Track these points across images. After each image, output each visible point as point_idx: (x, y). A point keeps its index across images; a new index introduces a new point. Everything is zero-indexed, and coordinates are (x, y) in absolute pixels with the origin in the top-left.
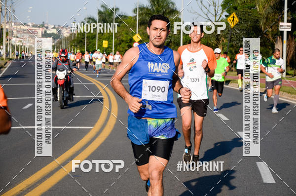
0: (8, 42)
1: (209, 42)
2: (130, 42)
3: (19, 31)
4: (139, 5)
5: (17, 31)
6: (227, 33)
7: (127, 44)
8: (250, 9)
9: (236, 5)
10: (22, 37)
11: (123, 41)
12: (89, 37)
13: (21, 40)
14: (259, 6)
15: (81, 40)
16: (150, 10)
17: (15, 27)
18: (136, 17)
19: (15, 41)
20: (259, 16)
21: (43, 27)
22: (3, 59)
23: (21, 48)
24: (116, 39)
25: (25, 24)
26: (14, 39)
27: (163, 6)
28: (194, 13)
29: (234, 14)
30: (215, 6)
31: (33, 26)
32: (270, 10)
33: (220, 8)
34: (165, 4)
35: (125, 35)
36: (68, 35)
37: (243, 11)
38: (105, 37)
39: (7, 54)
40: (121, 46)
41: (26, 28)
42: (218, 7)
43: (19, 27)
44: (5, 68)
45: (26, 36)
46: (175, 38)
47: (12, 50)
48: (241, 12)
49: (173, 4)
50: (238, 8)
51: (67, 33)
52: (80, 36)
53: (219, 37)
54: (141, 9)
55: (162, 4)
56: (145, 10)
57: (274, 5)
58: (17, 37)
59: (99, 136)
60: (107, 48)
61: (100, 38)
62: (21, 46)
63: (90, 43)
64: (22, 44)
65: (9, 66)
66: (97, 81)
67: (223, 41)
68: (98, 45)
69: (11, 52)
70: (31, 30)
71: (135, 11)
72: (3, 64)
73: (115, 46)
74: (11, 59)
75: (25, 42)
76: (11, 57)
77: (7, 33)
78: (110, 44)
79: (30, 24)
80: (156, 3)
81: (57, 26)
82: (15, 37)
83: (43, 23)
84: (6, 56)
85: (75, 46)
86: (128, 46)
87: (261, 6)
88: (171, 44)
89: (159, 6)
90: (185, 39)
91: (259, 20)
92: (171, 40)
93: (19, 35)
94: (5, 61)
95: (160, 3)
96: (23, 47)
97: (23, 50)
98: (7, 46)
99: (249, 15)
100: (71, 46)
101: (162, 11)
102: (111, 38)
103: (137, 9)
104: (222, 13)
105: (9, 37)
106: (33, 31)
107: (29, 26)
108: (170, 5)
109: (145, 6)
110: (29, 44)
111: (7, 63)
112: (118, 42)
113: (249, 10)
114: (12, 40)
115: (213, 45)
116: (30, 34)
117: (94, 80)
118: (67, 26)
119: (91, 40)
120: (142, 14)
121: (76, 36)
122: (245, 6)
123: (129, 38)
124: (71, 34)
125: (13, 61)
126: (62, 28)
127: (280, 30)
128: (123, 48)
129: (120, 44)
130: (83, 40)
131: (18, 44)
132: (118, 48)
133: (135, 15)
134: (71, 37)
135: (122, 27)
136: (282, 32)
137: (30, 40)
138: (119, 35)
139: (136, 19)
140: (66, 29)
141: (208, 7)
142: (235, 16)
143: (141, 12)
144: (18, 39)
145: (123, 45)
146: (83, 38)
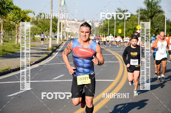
0: (64, 30)
2: (135, 30)
3: (70, 24)
4: (140, 8)
5: (69, 24)
7: (133, 31)
10: (71, 27)
11: (130, 29)
12: (111, 27)
13: (71, 29)
15: (106, 28)
16: (146, 11)
17: (68, 21)
18: (138, 15)
19: (68, 30)
21: (83, 21)
22: (61, 40)
23: (71, 34)
24: (126, 28)
25: (73, 20)
26: (67, 29)
27: (154, 8)
31: (78, 21)
34: (155, 7)
35: (132, 26)
36: (98, 26)
38: (120, 27)
39: (63, 37)
40: (129, 32)
41: (73, 22)
43: (70, 22)
44: (62, 45)
45: (74, 27)
46: (162, 27)
47: (66, 35)
49: (160, 7)
51: (98, 25)
52: (105, 26)
54: (141, 10)
55: (153, 8)
56: (144, 11)
58: (69, 27)
59: (118, 85)
60: (121, 34)
61: (117, 28)
62: (71, 33)
63: (111, 30)
64: (71, 32)
65: (64, 44)
66: (115, 53)
68: (116, 31)
69: (65, 36)
70: (76, 23)
71: (138, 11)
72: (61, 43)
73: (125, 32)
74: (65, 40)
75: (73, 30)
76: (65, 39)
77: (63, 25)
78: (122, 31)
79: (76, 20)
81: (91, 21)
82: (67, 27)
83: (84, 19)
84: (63, 39)
85: (102, 32)
86: (133, 32)
88: (159, 31)
89: (152, 8)
90: (168, 27)
92: (159, 28)
93: (70, 26)
94: (62, 41)
96: (72, 33)
97: (72, 35)
98: (63, 33)
100: (100, 32)
102: (123, 27)
103: (139, 10)
105: (64, 28)
106: (78, 24)
107: (76, 21)
109: (143, 8)
110: (76, 32)
111: (63, 42)
112: (128, 30)
114: (66, 29)
116: (76, 26)
117: (114, 52)
118: (98, 21)
119: (111, 29)
120: (142, 13)
121: (103, 26)
123: (134, 27)
124: (100, 26)
125: (66, 41)
126: (95, 22)
128: (130, 33)
129: (129, 31)
130: (107, 29)
131: (69, 31)
132: (127, 33)
133: (138, 14)
134: (100, 27)
135: (129, 21)
137: (76, 29)
138: (128, 26)
139: (138, 16)
140: (97, 22)
143: (141, 12)
144: (69, 29)
145: (130, 31)
146: (107, 28)
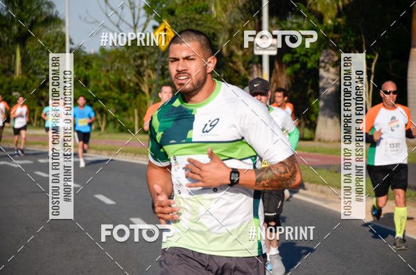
1: (123, 78)
6: (156, 62)
8: (200, 13)
9: (171, 5)
14: (215, 7)
20: (218, 27)
28: (92, 23)
29: (166, 24)
30: (132, 7)
32: (239, 16)
33: (143, 12)
37: (186, 18)
42: (140, 10)
48: (182, 20)
50: (177, 12)
53: (142, 69)
57: (244, 5)
67: (150, 76)
80: (16, 5)
87: (219, 8)
91: (218, 35)
95: (24, 4)
99: (197, 25)
101: (30, 20)
104: (148, 21)
108: (45, 8)
113: (197, 16)
115: (132, 84)
122: (190, 7)
127: (257, 52)
136: (260, 57)
141: (119, 10)
142: (168, 27)
